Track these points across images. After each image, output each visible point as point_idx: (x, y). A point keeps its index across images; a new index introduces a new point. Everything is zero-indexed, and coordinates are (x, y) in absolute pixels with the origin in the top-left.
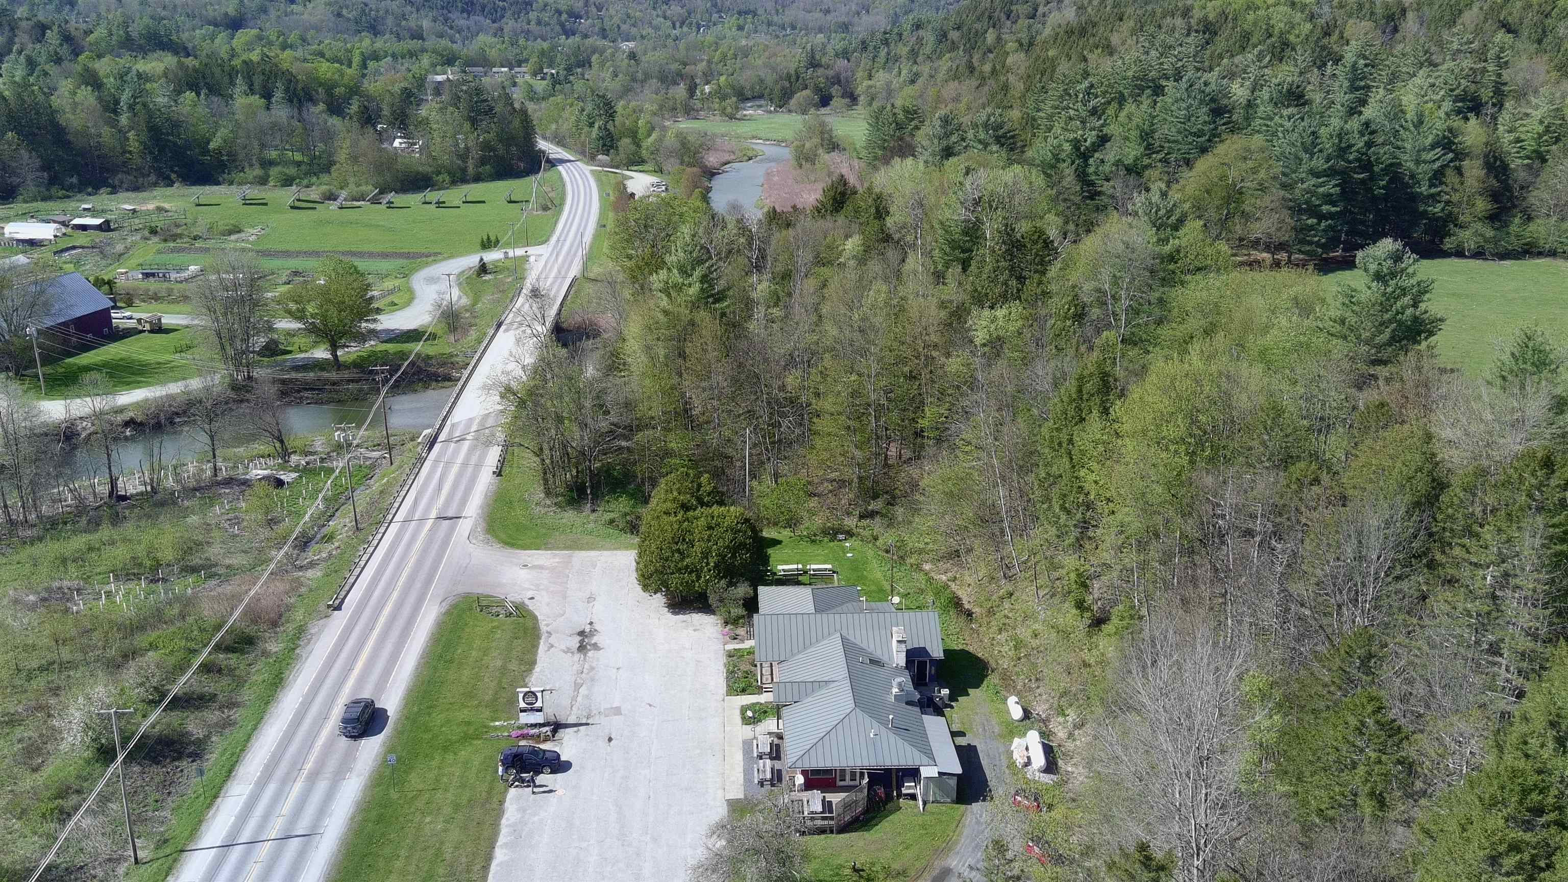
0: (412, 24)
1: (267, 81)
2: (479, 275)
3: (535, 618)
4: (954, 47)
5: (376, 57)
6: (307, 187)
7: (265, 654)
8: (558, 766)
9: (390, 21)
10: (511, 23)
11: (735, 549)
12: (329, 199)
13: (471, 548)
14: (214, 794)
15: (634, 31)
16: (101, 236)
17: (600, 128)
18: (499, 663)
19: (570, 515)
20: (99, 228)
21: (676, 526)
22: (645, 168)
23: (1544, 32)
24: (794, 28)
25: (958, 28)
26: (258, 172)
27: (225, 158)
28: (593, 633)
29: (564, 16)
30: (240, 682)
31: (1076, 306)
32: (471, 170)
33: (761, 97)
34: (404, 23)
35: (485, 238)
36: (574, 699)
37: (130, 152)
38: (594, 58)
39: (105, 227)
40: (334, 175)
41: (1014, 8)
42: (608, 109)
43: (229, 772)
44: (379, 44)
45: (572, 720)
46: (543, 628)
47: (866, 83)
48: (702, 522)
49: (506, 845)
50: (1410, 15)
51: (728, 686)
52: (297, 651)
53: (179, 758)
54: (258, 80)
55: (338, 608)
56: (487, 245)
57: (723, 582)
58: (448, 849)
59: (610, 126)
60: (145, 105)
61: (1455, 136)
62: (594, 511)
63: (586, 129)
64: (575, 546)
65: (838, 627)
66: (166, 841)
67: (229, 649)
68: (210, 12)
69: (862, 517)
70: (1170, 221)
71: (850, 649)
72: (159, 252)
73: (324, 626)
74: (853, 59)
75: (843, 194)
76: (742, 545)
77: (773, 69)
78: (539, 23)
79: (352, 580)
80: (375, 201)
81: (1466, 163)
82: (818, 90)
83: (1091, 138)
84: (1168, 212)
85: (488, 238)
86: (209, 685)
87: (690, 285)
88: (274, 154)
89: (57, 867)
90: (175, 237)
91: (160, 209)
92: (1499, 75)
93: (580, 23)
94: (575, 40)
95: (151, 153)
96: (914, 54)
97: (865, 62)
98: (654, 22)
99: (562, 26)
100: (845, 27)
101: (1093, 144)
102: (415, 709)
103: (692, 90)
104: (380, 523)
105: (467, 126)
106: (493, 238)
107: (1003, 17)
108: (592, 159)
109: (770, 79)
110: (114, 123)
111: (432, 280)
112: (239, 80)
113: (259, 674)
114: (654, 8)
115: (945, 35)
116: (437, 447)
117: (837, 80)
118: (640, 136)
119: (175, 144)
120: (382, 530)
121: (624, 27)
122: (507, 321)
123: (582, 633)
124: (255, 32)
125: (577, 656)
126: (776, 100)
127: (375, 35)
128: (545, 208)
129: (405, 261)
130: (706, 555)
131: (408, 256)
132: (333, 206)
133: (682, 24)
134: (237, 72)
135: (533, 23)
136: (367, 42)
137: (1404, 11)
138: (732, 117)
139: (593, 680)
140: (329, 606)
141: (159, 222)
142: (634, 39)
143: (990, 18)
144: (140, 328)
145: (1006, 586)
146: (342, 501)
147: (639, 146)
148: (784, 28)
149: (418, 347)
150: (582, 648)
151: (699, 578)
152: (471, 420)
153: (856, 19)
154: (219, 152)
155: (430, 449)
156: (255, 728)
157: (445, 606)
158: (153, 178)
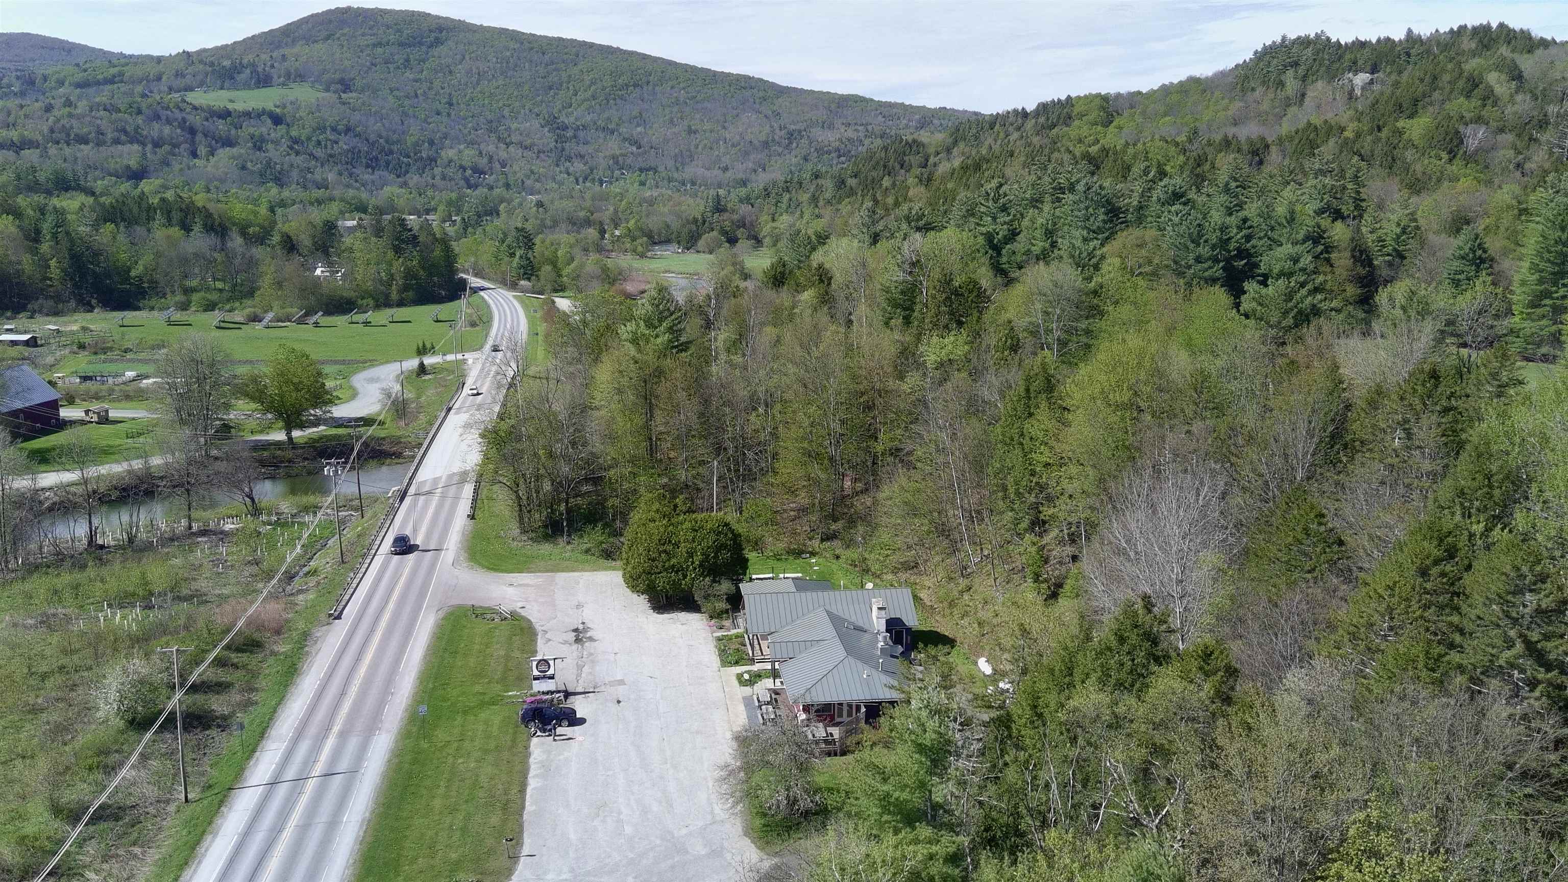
0: (318, 177)
1: (186, 217)
2: (418, 375)
3: (529, 621)
4: (852, 192)
5: (283, 204)
6: (230, 311)
7: (273, 653)
8: (574, 720)
9: (295, 174)
10: (416, 178)
11: (719, 548)
12: (254, 321)
13: (456, 572)
14: (251, 750)
15: (538, 185)
16: (27, 351)
17: (521, 257)
18: (502, 653)
19: (546, 548)
20: (27, 343)
21: (662, 530)
22: (565, 294)
23: (1394, 160)
24: (693, 183)
25: (856, 176)
26: (180, 298)
27: (146, 285)
28: (586, 630)
29: (469, 172)
30: (255, 675)
31: (1012, 339)
32: (394, 296)
33: (668, 241)
34: (309, 176)
35: (421, 345)
36: (579, 675)
37: (51, 279)
38: (502, 207)
39: (32, 343)
40: (257, 299)
41: (906, 158)
42: (527, 240)
43: (262, 735)
44: (286, 193)
45: (580, 689)
46: (538, 628)
47: (771, 224)
48: (687, 525)
49: (536, 776)
50: (1273, 149)
51: (722, 660)
52: (306, 649)
53: (208, 727)
54: (176, 216)
55: (339, 617)
56: (422, 351)
57: (707, 579)
58: (483, 780)
59: (530, 255)
60: (68, 233)
61: (1324, 232)
62: (569, 543)
63: (506, 259)
64: (555, 569)
65: (822, 603)
66: (210, 786)
67: (239, 650)
68: (112, 166)
69: (822, 540)
70: (1091, 263)
71: (836, 620)
72: (90, 362)
73: (328, 631)
74: (756, 205)
75: (783, 274)
76: (723, 546)
77: (679, 216)
78: (444, 178)
79: (347, 597)
80: (301, 321)
81: (1333, 256)
82: (724, 232)
83: (1003, 231)
84: (1089, 254)
85: (424, 345)
86: (223, 675)
87: (657, 336)
88: (194, 283)
89: (110, 806)
90: (105, 350)
91: (84, 329)
92: (1358, 193)
93: (485, 179)
94: (482, 191)
95: (71, 279)
96: (814, 200)
97: (769, 208)
98: (558, 178)
99: (467, 180)
100: (744, 183)
101: (1005, 237)
102: (431, 686)
103: (602, 232)
104: (364, 556)
105: (390, 254)
106: (428, 346)
107: (897, 167)
108: (513, 286)
109: (675, 225)
110: (34, 251)
111: (371, 380)
112: (158, 215)
113: (270, 668)
114: (558, 165)
115: (843, 182)
116: (408, 500)
117: (742, 224)
118: (560, 265)
119: (94, 272)
120: (368, 561)
121: (528, 183)
122: (456, 406)
123: (576, 630)
124: (158, 182)
125: (575, 646)
126: (684, 243)
127: (282, 186)
128: (473, 324)
129: (342, 367)
130: (691, 554)
131: (343, 362)
132: (259, 326)
133: (586, 179)
134: (155, 210)
135: (438, 177)
136: (275, 191)
137: (1267, 146)
138: (642, 256)
139: (593, 662)
140: (331, 615)
141: (87, 339)
142: (539, 193)
143: (885, 166)
144: (88, 419)
145: (963, 583)
146: (319, 547)
147: (560, 276)
148: (684, 184)
149: (371, 431)
150: (578, 640)
151: (685, 576)
152: (436, 480)
153: (753, 176)
154: (140, 278)
155: (402, 499)
156: (279, 704)
157: (441, 614)
158: (73, 304)
